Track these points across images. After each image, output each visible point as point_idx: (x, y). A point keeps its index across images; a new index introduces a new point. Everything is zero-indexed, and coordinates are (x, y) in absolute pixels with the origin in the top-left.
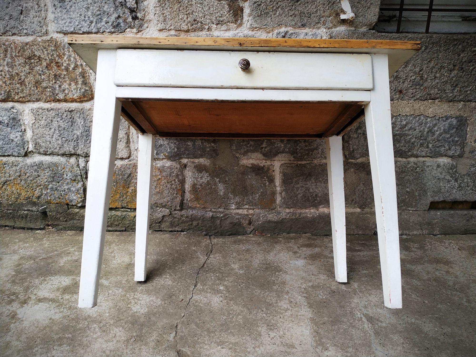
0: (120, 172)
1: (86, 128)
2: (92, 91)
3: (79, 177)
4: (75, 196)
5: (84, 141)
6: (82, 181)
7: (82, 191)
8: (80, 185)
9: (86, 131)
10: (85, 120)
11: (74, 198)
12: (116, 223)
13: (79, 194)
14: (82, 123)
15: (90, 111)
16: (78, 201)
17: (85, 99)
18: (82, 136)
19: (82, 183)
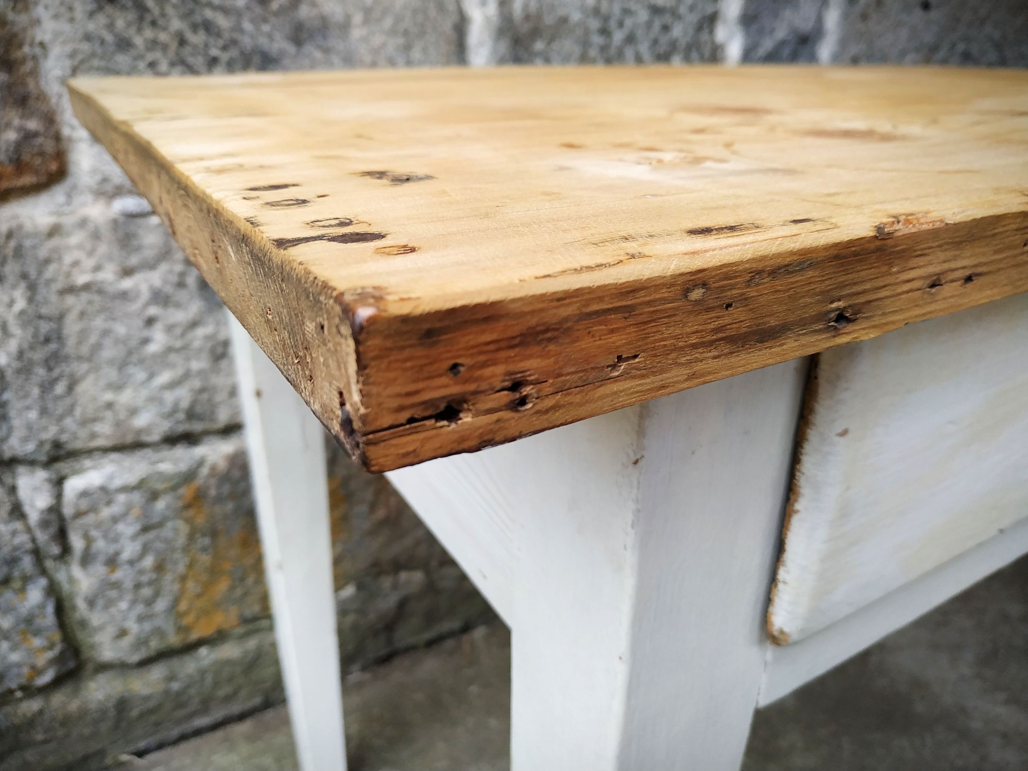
0: (226, 489)
1: (45, 327)
2: (58, 138)
3: (27, 563)
4: (14, 648)
5: (36, 391)
6: (44, 572)
7: (49, 618)
8: (35, 595)
9: (47, 340)
10: (32, 288)
11: (15, 657)
12: (222, 692)
13: (37, 633)
14: (21, 304)
15: (55, 242)
16: (33, 667)
17: (27, 180)
18: (25, 370)
19: (43, 582)
